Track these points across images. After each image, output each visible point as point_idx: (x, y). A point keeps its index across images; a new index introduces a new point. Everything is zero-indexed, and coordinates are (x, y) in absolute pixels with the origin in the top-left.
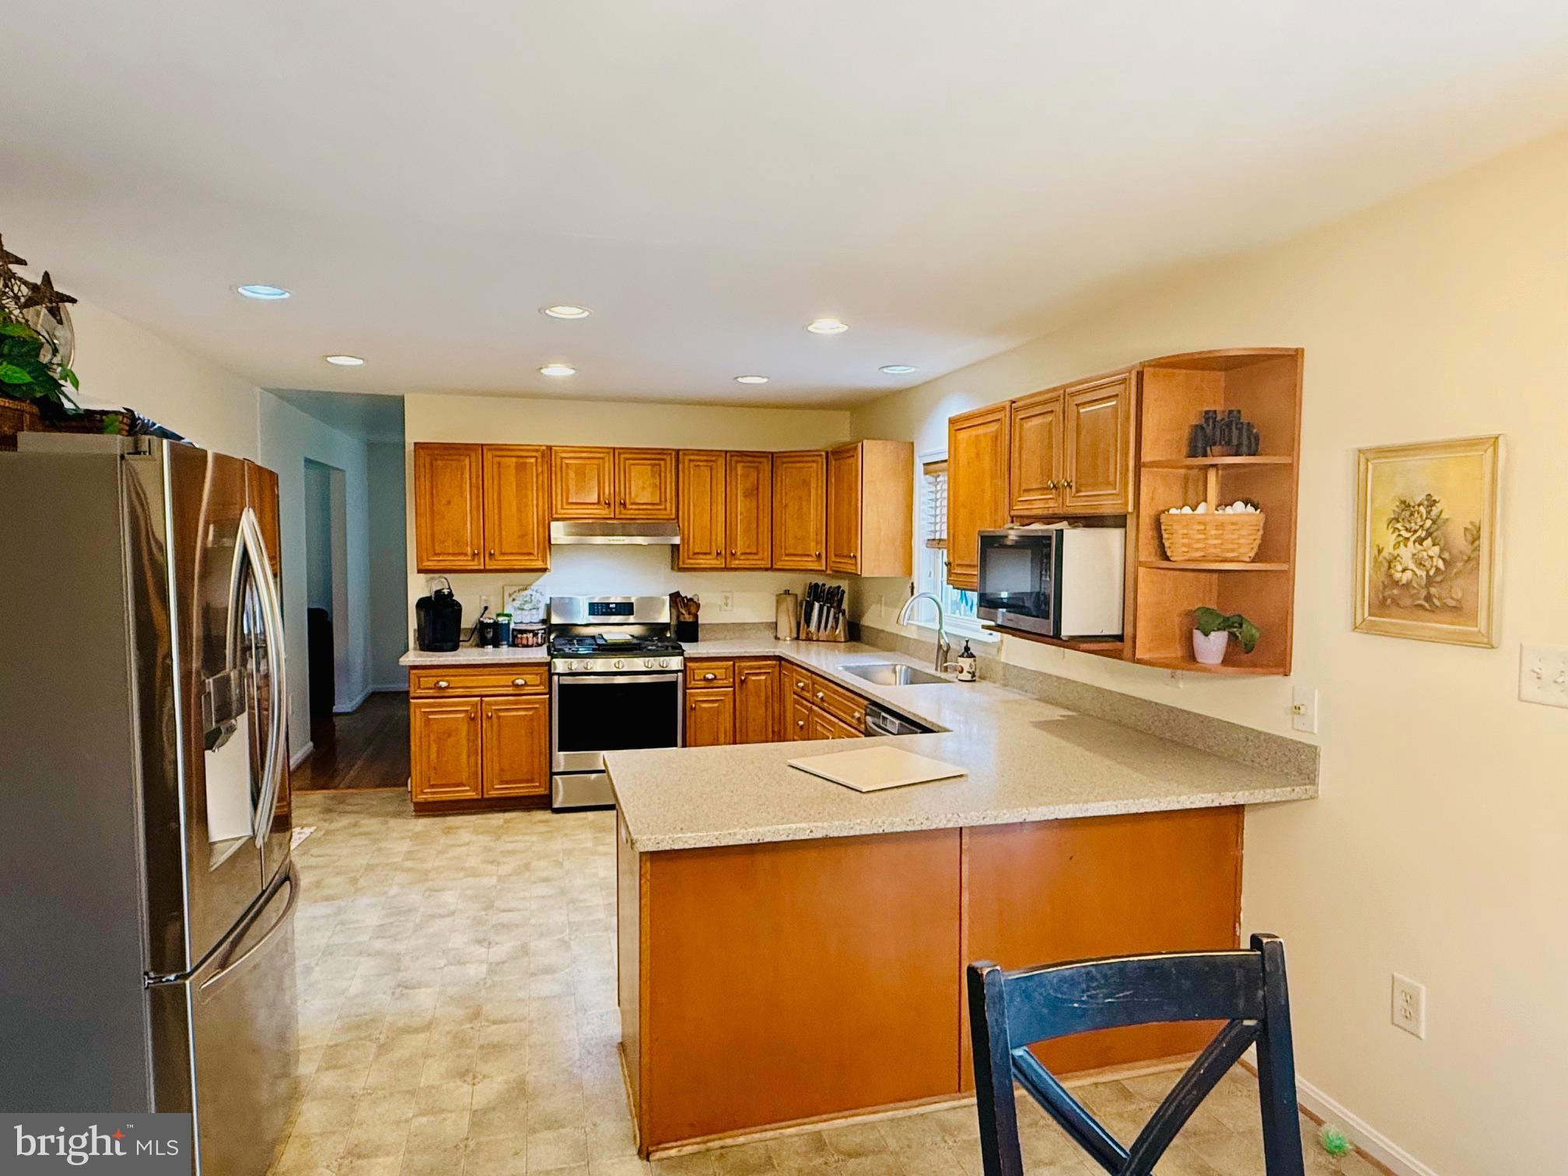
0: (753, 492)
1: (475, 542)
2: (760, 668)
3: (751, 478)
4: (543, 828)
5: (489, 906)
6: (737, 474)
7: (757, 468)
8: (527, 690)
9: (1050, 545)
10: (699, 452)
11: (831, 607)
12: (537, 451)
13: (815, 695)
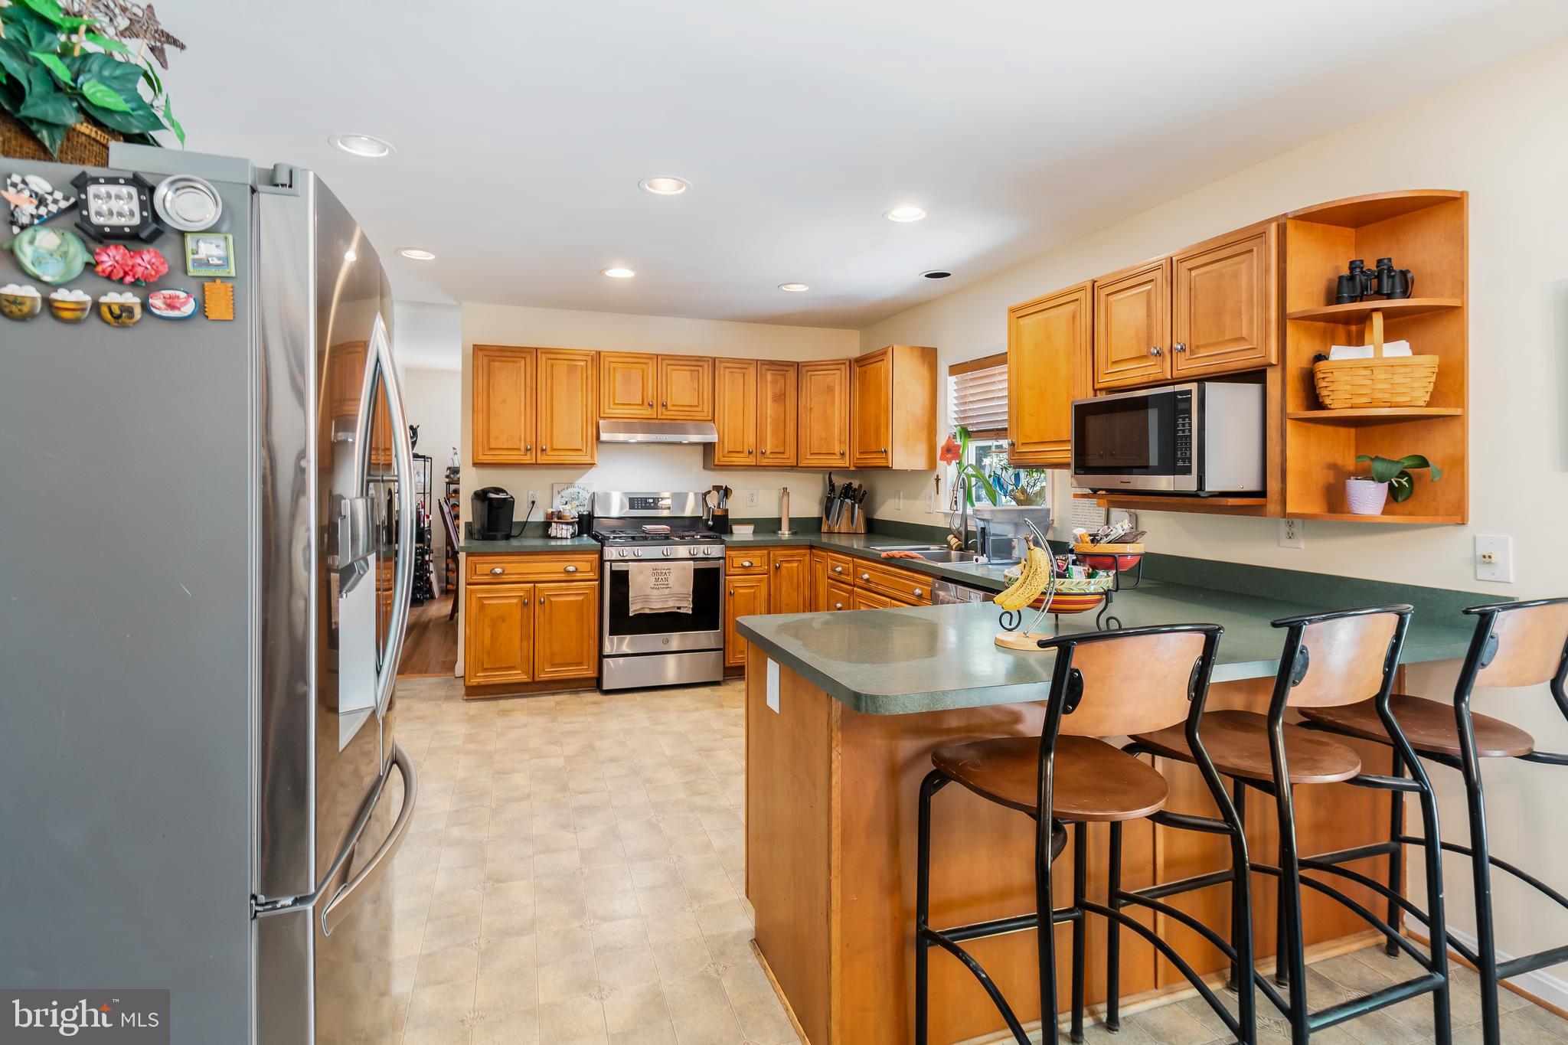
0: (780, 398)
1: (528, 439)
2: (792, 556)
3: (779, 385)
4: (594, 709)
6: (766, 381)
7: (784, 376)
8: (578, 576)
10: (734, 360)
12: (587, 355)
13: (855, 574)
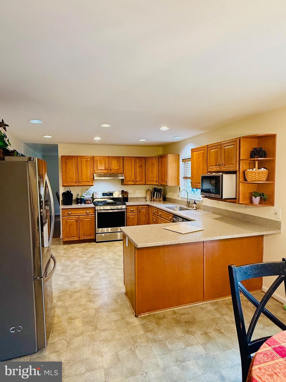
0: (141, 167)
1: (76, 179)
2: (144, 208)
3: (140, 163)
4: (94, 246)
5: (87, 264)
6: (137, 162)
7: (142, 161)
8: (90, 214)
9: (220, 178)
10: (128, 157)
11: (159, 193)
12: (90, 157)
13: (158, 213)
